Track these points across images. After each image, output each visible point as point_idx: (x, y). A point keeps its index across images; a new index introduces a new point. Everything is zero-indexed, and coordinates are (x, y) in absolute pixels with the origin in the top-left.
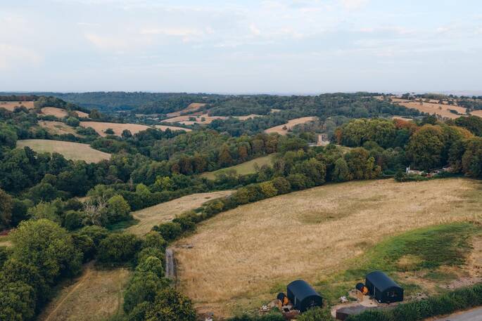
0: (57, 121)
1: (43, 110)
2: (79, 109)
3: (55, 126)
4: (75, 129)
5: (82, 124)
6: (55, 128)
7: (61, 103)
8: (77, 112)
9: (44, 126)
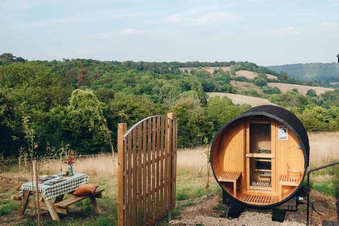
0: (247, 81)
1: (237, 73)
2: (270, 73)
3: (244, 86)
4: (261, 89)
5: (270, 84)
6: (243, 87)
7: (254, 67)
8: (268, 75)
9: (234, 85)
